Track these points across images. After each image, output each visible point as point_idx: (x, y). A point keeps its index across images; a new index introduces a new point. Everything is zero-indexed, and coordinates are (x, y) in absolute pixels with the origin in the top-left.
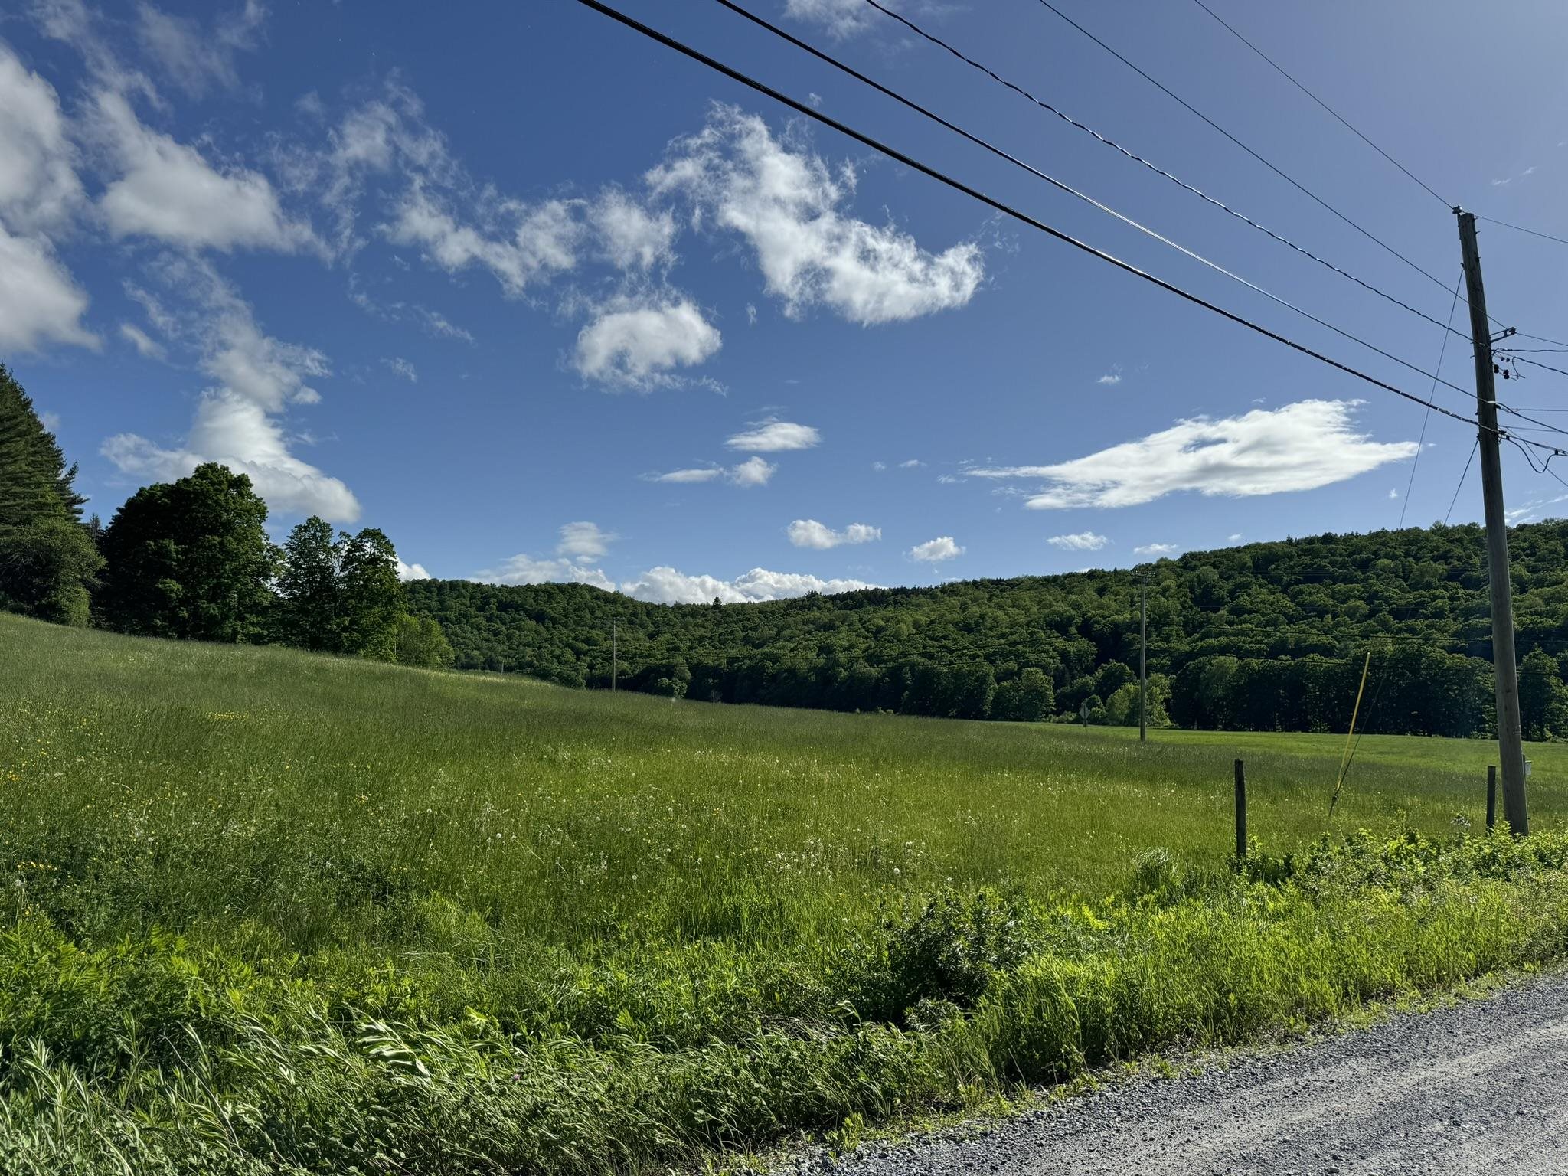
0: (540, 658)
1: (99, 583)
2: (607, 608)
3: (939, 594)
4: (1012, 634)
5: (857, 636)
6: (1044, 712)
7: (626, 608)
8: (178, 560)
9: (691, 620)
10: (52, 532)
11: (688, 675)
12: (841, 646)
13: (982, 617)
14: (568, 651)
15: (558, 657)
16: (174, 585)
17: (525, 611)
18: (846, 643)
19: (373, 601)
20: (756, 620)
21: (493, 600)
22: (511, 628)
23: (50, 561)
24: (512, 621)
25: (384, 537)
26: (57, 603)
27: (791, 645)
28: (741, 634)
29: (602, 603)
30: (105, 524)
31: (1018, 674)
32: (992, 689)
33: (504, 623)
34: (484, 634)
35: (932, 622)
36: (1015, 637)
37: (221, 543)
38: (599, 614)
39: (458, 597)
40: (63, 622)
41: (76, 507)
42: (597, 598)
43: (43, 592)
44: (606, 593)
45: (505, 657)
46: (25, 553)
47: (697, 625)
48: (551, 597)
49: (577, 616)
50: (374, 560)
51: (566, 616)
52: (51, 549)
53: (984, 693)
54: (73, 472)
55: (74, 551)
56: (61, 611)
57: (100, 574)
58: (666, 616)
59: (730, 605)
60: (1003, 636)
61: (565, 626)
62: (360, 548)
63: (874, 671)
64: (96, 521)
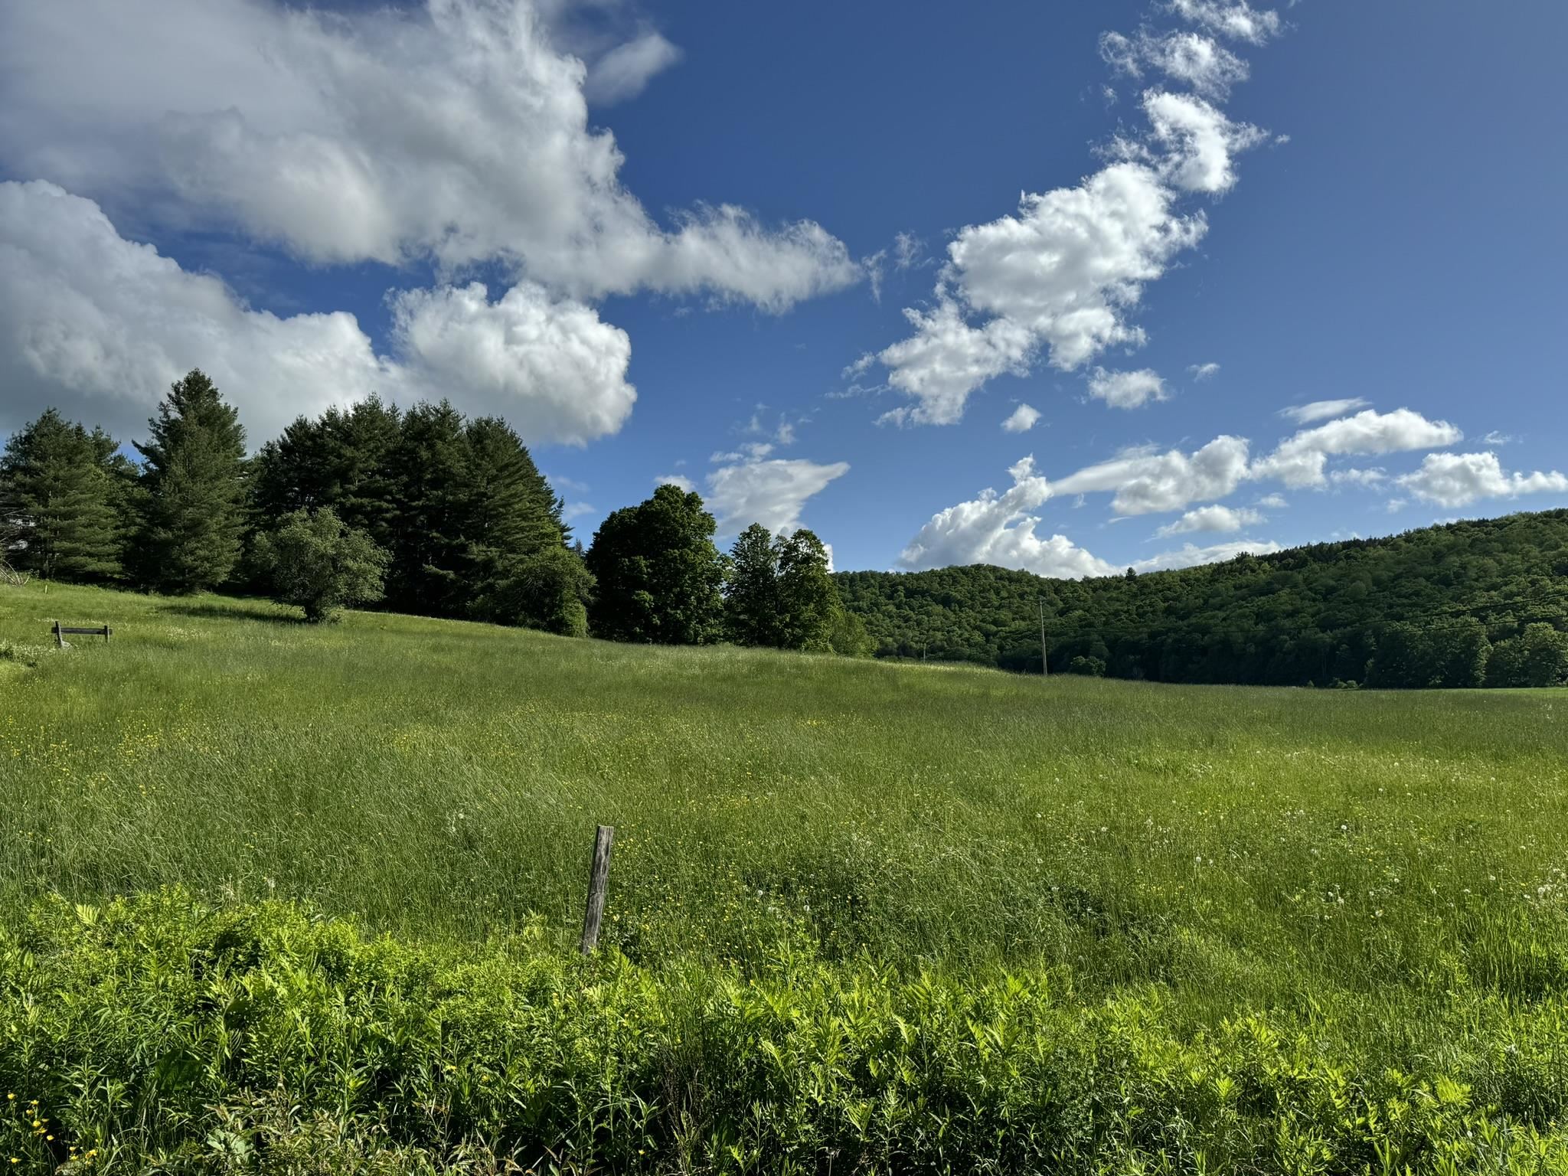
0: (949, 640)
1: (592, 598)
2: (1013, 588)
3: (1402, 543)
4: (1506, 584)
5: (1302, 599)
6: (1559, 675)
7: (1032, 586)
8: (648, 573)
9: (1104, 593)
10: (554, 557)
11: (1106, 651)
12: (1284, 612)
13: (1463, 566)
14: (977, 633)
15: (967, 640)
16: (647, 596)
17: (932, 596)
18: (1290, 608)
19: (809, 599)
20: (1179, 589)
21: (900, 588)
22: (920, 613)
23: (555, 583)
24: (920, 607)
25: (814, 538)
26: (563, 618)
27: (1221, 614)
28: (1162, 605)
29: (1006, 583)
30: (587, 546)
31: (1520, 631)
32: (1485, 651)
33: (913, 610)
34: (896, 621)
35: (1398, 577)
36: (1513, 588)
37: (681, 555)
38: (1004, 594)
39: (868, 587)
40: (570, 634)
41: (565, 534)
42: (1001, 578)
43: (551, 611)
44: (1009, 573)
45: (917, 642)
46: (537, 577)
47: (1110, 599)
48: (955, 581)
49: (983, 598)
50: (807, 559)
51: (972, 598)
52: (555, 573)
53: (1475, 655)
54: (561, 506)
55: (572, 573)
56: (567, 626)
57: (592, 591)
58: (1075, 591)
59: (1147, 574)
60: (1494, 587)
61: (972, 608)
62: (796, 549)
63: (1327, 637)
64: (579, 545)
